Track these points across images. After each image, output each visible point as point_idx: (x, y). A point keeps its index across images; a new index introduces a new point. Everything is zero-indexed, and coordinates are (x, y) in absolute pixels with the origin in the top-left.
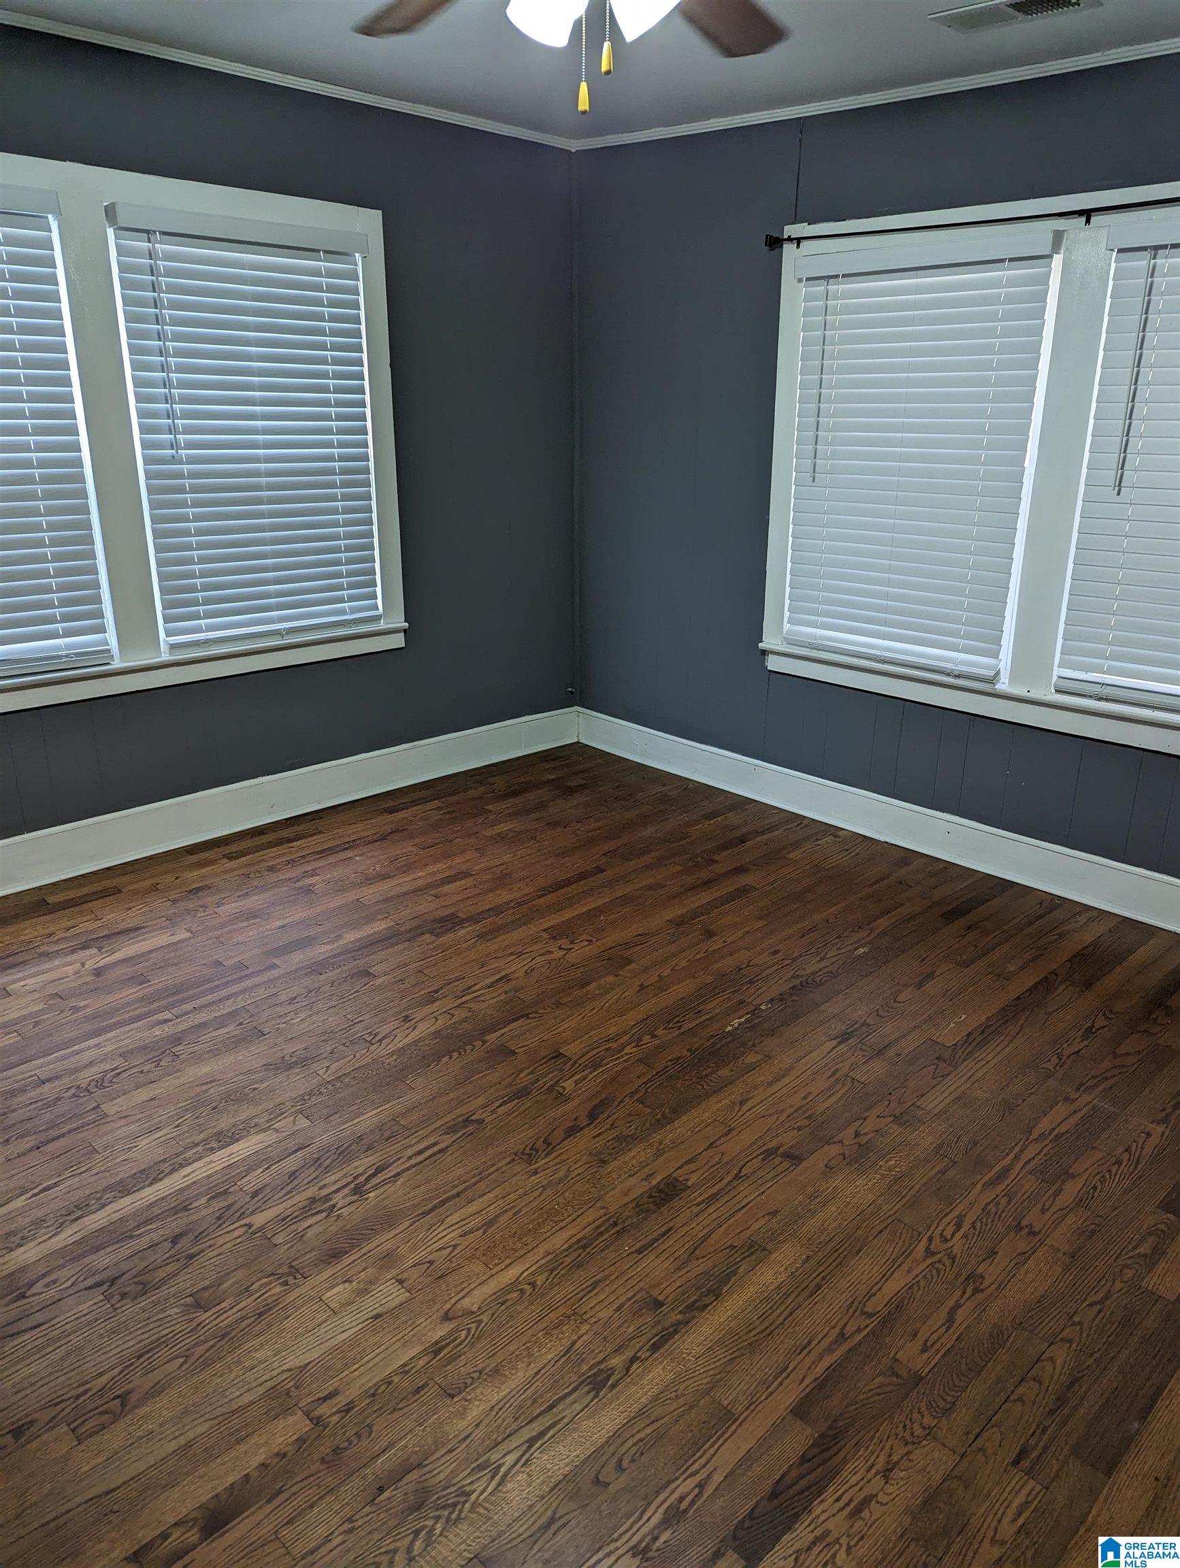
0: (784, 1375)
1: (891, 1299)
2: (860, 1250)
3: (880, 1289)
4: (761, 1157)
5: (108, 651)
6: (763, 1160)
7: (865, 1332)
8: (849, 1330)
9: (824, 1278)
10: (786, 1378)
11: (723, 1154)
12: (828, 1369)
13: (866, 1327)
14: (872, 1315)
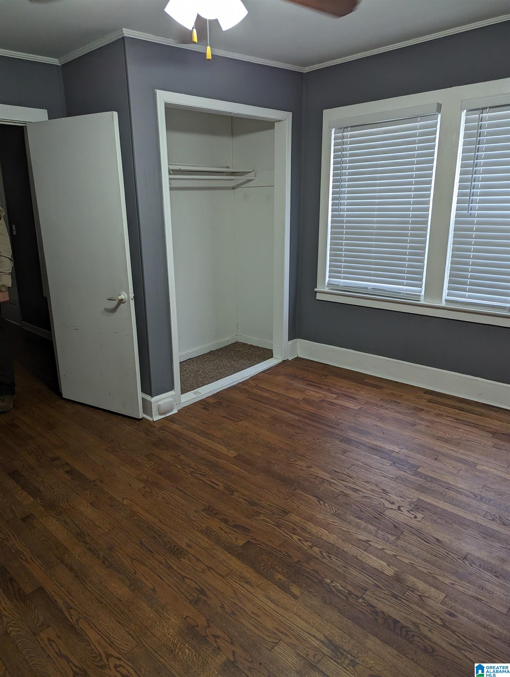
0: (59, 586)
1: (84, 631)
2: (120, 623)
3: (92, 628)
4: (199, 588)
5: (420, 296)
6: (196, 589)
7: (69, 617)
8: (72, 611)
9: (106, 605)
10: (58, 586)
11: (203, 572)
12: (56, 601)
13: (72, 618)
14: (77, 621)
